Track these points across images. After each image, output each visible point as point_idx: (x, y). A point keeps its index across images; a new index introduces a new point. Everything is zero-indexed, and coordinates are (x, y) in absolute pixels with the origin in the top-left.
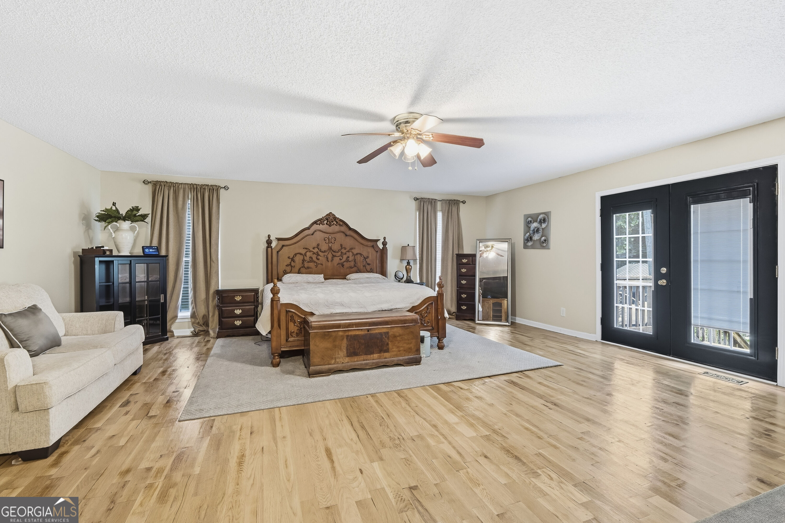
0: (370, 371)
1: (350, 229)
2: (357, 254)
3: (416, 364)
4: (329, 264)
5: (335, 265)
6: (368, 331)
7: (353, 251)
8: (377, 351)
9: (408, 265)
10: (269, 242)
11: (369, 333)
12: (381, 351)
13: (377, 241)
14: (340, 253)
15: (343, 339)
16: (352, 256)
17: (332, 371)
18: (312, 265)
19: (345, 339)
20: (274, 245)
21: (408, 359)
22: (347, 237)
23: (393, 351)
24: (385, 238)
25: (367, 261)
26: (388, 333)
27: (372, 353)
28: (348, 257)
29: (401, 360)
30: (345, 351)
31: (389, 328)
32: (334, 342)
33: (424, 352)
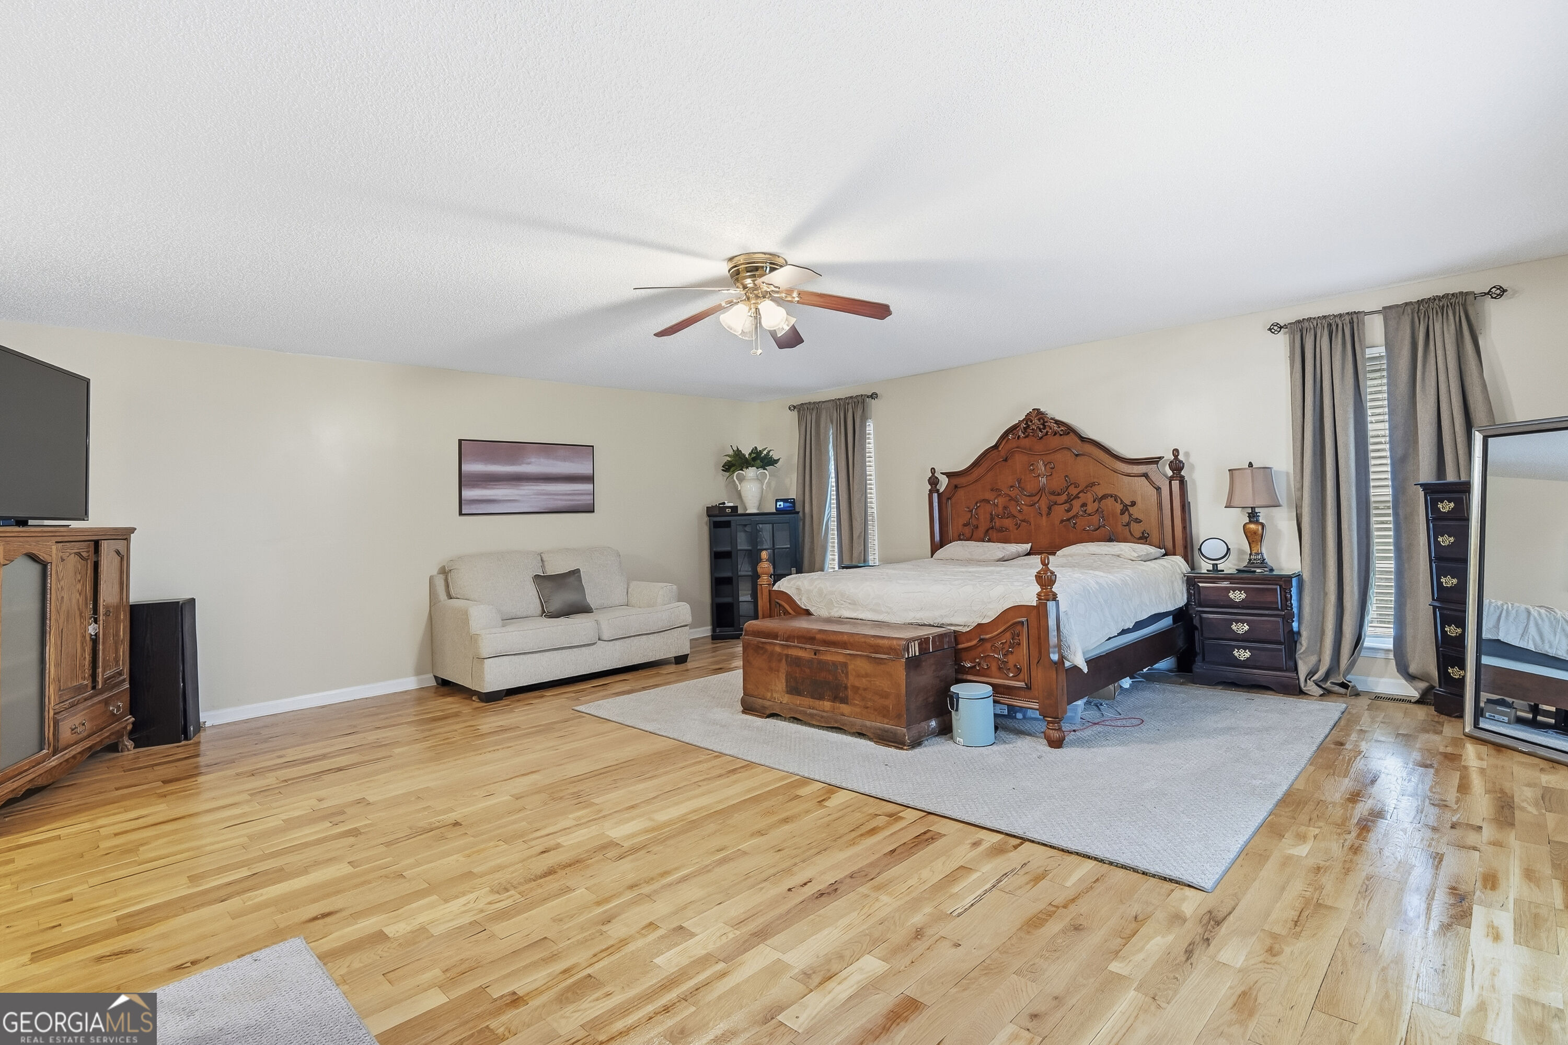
0: (821, 731)
1: (1084, 440)
2: (1104, 497)
3: (897, 745)
4: (1044, 521)
5: (1057, 522)
6: (815, 654)
7: (1096, 489)
8: (829, 696)
9: (1251, 522)
10: (933, 481)
11: (816, 657)
12: (836, 698)
13: (1155, 461)
14: (1064, 497)
15: (780, 661)
16: (1094, 502)
17: (768, 712)
18: (1008, 522)
19: (784, 660)
20: (942, 487)
21: (880, 729)
22: (1078, 458)
23: (855, 705)
24: (1176, 452)
25: (1131, 512)
26: (845, 665)
27: (821, 698)
28: (1084, 505)
29: (867, 727)
30: (784, 681)
31: (849, 657)
32: (770, 662)
33: (960, 731)
